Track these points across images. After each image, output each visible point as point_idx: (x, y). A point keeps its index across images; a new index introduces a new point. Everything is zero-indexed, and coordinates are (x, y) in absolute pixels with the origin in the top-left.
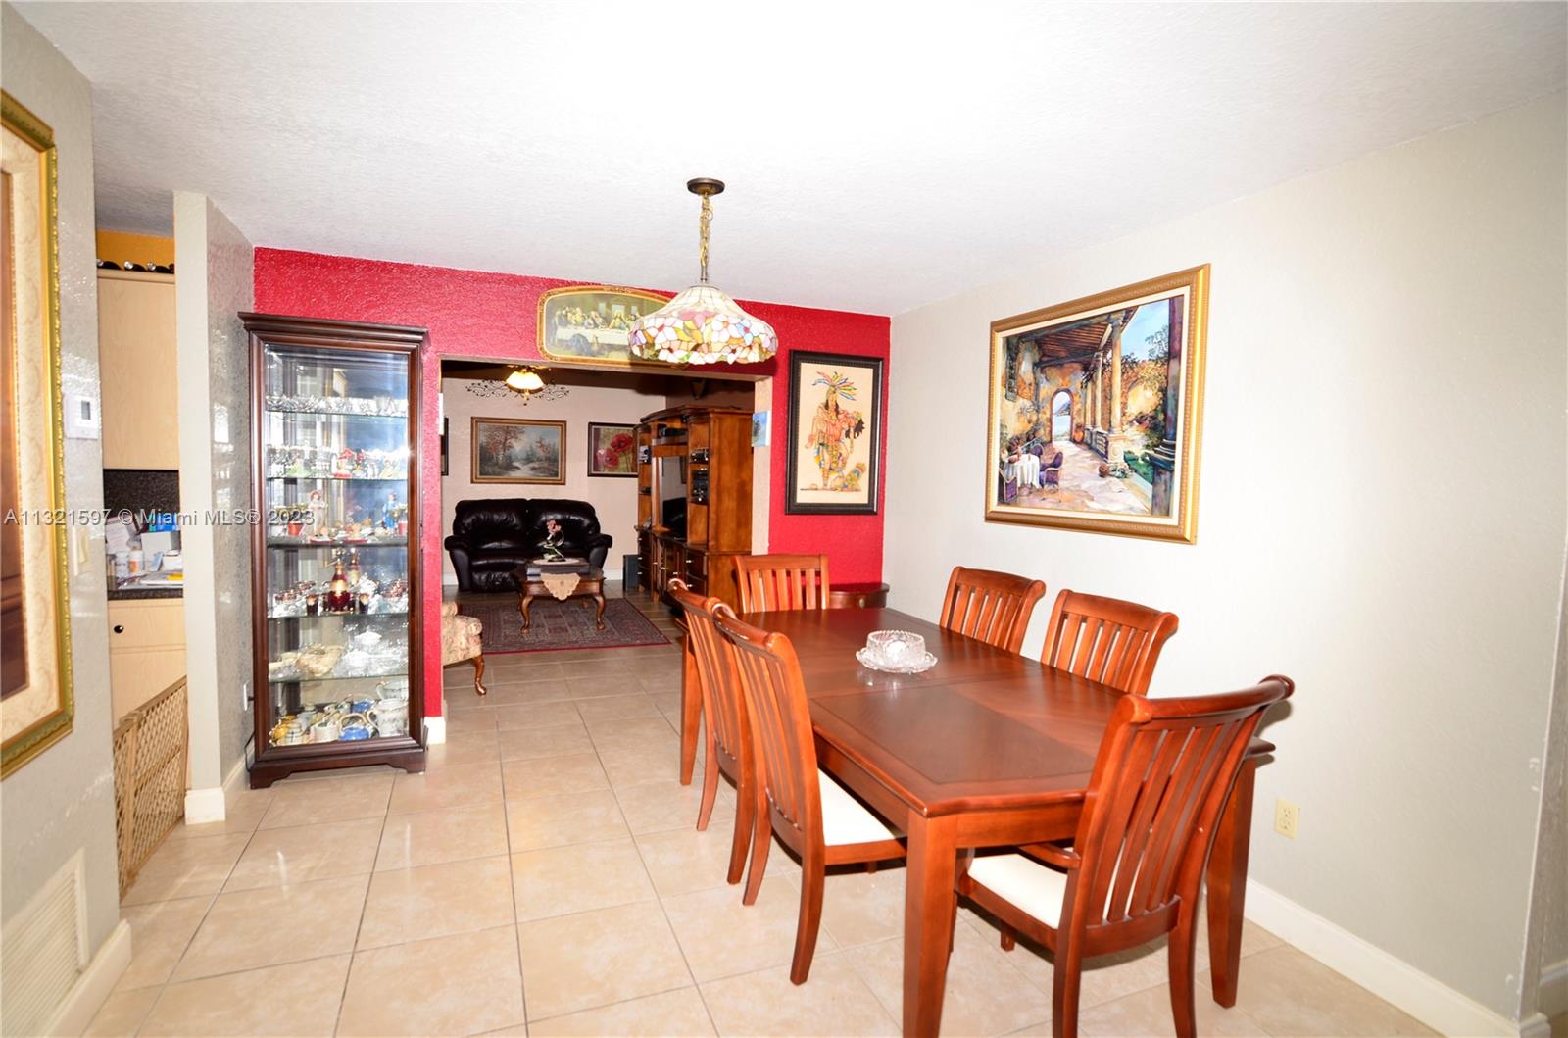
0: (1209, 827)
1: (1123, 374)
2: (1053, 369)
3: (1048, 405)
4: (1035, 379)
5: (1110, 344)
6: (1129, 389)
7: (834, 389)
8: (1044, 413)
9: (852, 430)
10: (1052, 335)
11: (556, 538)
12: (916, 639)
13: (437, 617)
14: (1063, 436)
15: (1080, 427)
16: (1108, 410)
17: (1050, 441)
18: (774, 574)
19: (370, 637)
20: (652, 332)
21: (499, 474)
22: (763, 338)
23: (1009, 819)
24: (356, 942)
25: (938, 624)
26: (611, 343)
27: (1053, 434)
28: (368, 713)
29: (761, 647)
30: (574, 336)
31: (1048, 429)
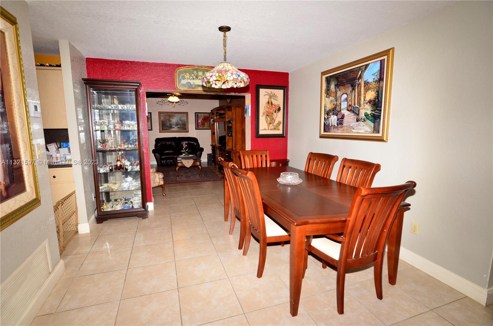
0: (387, 230)
1: (364, 87)
2: (341, 87)
3: (340, 99)
4: (336, 90)
5: (360, 77)
6: (367, 92)
7: (271, 97)
8: (339, 101)
9: (277, 110)
10: (341, 75)
11: (185, 149)
12: (296, 174)
13: (149, 172)
14: (345, 109)
15: (350, 106)
16: (359, 99)
17: (341, 111)
18: (252, 156)
19: (129, 179)
20: (209, 78)
21: (168, 130)
22: (244, 78)
23: (322, 226)
24: (128, 266)
25: (304, 170)
26: (199, 84)
27: (342, 108)
28: (130, 201)
29: (245, 176)
30: (187, 83)
31: (340, 107)
